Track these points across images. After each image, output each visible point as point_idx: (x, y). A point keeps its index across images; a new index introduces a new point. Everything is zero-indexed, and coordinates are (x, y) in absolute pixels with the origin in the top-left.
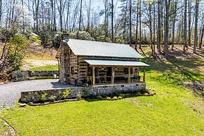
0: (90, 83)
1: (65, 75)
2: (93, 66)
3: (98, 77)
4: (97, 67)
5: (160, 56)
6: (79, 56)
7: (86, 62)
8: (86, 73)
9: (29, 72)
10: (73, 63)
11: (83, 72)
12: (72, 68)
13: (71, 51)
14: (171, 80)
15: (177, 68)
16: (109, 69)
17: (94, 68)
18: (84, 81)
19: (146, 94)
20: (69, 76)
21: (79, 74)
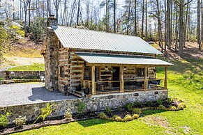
0: (88, 91)
1: (51, 77)
2: (93, 64)
3: (100, 82)
4: (98, 67)
5: (172, 54)
6: (70, 50)
7: (81, 60)
8: (81, 76)
9: (7, 73)
10: (63, 60)
11: (77, 73)
12: (61, 67)
13: (60, 43)
14: (198, 84)
15: (198, 68)
16: (117, 69)
17: (93, 68)
18: (79, 88)
19: (173, 107)
20: (57, 79)
21: (71, 76)
